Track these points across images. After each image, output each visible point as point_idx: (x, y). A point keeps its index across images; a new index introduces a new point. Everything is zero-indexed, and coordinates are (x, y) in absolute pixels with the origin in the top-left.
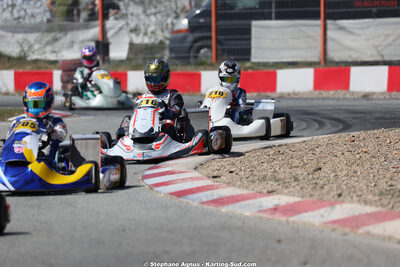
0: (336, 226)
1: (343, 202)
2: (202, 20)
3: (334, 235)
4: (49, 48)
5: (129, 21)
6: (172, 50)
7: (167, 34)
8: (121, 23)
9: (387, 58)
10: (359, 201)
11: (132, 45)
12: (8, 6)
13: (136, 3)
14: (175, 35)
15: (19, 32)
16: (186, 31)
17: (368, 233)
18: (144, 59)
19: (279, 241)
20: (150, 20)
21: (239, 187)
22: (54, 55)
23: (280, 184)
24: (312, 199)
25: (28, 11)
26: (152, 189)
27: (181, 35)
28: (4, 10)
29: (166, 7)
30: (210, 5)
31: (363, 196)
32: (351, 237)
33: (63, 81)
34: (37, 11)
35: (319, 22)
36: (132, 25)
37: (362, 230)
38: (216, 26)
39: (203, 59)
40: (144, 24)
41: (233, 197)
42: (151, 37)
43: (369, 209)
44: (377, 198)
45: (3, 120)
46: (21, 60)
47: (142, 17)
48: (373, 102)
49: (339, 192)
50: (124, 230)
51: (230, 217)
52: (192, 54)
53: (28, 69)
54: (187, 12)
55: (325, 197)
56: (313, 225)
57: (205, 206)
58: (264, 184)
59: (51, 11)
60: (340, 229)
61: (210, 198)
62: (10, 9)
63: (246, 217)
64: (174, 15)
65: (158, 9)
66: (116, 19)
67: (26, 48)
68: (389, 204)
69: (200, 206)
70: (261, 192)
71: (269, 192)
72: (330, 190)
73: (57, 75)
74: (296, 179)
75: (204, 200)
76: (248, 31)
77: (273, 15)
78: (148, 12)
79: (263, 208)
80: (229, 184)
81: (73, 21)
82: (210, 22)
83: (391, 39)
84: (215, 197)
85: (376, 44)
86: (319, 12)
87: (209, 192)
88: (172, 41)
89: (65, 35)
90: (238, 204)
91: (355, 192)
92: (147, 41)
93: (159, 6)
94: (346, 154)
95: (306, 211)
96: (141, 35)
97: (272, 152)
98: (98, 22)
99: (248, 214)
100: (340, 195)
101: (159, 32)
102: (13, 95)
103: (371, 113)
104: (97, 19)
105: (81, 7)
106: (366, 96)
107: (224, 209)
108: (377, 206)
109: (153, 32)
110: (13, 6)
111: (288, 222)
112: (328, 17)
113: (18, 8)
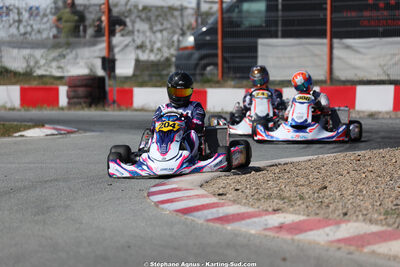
0: (342, 245)
1: (349, 221)
2: (208, 38)
3: (339, 254)
4: (54, 64)
5: (136, 38)
6: (177, 67)
7: (173, 51)
8: (127, 40)
9: (392, 78)
10: (364, 220)
11: (138, 61)
12: (14, 21)
13: (142, 20)
14: (181, 52)
15: (26, 48)
16: (193, 48)
17: (373, 252)
18: (150, 76)
19: (284, 259)
20: (156, 38)
21: (245, 204)
22: (60, 70)
23: (284, 202)
24: (317, 218)
25: (35, 27)
26: (157, 206)
27: (186, 52)
28: (10, 26)
29: (172, 24)
30: (216, 23)
31: (369, 215)
32: (357, 256)
33: (68, 97)
34: (43, 27)
35: (326, 41)
36: (139, 42)
37: (367, 250)
38: (222, 44)
39: (209, 77)
40: (150, 41)
41: (238, 214)
42: (157, 54)
43: (375, 228)
44: (382, 217)
45: (9, 136)
46: (28, 75)
47: (148, 34)
48: (379, 121)
49: (345, 211)
50: (129, 247)
51: (236, 235)
52: (198, 72)
53: (34, 84)
54: (193, 29)
55: (331, 216)
56: (318, 244)
57: (211, 224)
58: (269, 202)
59: (57, 27)
60: (345, 248)
61: (216, 216)
62: (16, 24)
63: (251, 235)
64: (180, 32)
65: (164, 26)
66: (123, 35)
67: (32, 64)
68: (394, 223)
69: (205, 223)
70: (267, 210)
71: (274, 210)
72: (336, 209)
73: (63, 91)
74: (302, 198)
75: (210, 217)
76: (254, 49)
77: (280, 34)
78: (155, 29)
79: (269, 226)
80: (234, 202)
81: (78, 36)
82: (217, 40)
83: (397, 58)
84: (221, 215)
85: (382, 63)
86: (325, 31)
87: (214, 210)
88: (178, 58)
90: (243, 222)
91: (360, 211)
92: (153, 57)
93: (165, 23)
94: (352, 173)
95: (311, 230)
96: (147, 51)
97: (277, 170)
98: (105, 38)
99: (253, 232)
100: (345, 214)
101: (165, 50)
102: (19, 110)
103: (377, 132)
104: (103, 35)
105: (87, 23)
106: (372, 115)
107: (229, 227)
108: (383, 225)
109: (159, 50)
110: (20, 21)
111: (293, 240)
112: (334, 35)
113: (24, 23)
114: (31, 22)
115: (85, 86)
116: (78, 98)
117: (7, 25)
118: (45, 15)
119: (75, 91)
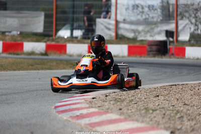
4: (149, 35)
12: (140, 12)
22: (151, 37)
34: (155, 15)
46: (134, 39)
53: (137, 44)
89: (158, 27)
98: (175, 21)
110: (143, 12)
113: (145, 13)
114: (149, 13)
115: (157, 45)
116: (153, 51)
117: (136, 14)
118: (156, 9)
119: (151, 48)
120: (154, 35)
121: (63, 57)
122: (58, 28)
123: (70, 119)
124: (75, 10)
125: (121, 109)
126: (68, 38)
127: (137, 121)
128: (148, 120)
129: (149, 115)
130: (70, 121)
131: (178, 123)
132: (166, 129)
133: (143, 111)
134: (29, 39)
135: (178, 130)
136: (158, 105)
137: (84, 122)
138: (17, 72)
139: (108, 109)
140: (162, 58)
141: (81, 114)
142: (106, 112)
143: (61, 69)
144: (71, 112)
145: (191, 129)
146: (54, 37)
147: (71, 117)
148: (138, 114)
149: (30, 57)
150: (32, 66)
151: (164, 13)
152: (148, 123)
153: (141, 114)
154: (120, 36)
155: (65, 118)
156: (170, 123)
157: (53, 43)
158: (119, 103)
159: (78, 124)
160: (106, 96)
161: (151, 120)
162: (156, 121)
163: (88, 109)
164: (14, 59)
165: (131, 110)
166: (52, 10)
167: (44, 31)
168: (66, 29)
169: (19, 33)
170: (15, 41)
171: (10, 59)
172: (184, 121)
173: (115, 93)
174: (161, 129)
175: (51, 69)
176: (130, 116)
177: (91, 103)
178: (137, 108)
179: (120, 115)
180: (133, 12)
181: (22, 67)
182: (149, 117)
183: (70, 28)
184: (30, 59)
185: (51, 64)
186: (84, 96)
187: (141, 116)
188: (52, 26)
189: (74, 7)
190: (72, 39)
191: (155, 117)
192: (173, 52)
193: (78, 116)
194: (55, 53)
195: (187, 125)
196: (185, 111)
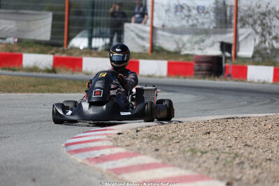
4: (197, 46)
12: (186, 16)
22: (200, 51)
28: (183, 19)
34: (205, 20)
46: (177, 53)
53: (181, 60)
67: (180, 46)
89: (209, 37)
98: (233, 29)
110: (189, 16)
113: (193, 18)
114: (197, 17)
115: (207, 62)
116: (203, 71)
117: (180, 19)
118: (207, 12)
119: (199, 66)
120: (205, 48)
121: (77, 75)
122: (71, 34)
123: (87, 162)
124: (95, 10)
125: (157, 150)
126: (84, 49)
127: (180, 166)
128: (195, 165)
129: (197, 159)
130: (86, 165)
131: (237, 170)
132: (221, 179)
133: (189, 154)
134: (31, 49)
135: (237, 180)
136: (210, 145)
137: (105, 166)
138: (13, 95)
139: (139, 149)
140: (215, 80)
141: (102, 155)
142: (137, 153)
143: (75, 92)
144: (88, 152)
145: (255, 179)
146: (65, 48)
147: (88, 159)
148: (181, 158)
149: (31, 74)
150: (34, 87)
151: (219, 18)
152: (195, 171)
153: (185, 157)
154: (157, 48)
155: (80, 161)
156: (226, 171)
157: (64, 56)
158: (154, 141)
159: (98, 169)
160: (137, 131)
161: (200, 166)
162: (206, 168)
163: (112, 149)
164: (10, 77)
165: (171, 151)
166: (64, 10)
167: (51, 38)
168: (82, 36)
169: (16, 40)
170: (11, 51)
171: (4, 76)
172: (244, 169)
173: (149, 127)
174: (213, 178)
175: (61, 92)
176: (169, 160)
177: (116, 141)
178: (179, 149)
179: (156, 158)
180: (176, 15)
181: (21, 88)
182: (197, 162)
183: (87, 35)
184: (32, 76)
185: (61, 85)
186: (106, 130)
187: (186, 160)
188: (63, 32)
189: (93, 6)
190: (91, 51)
191: (204, 162)
192: (230, 72)
193: (97, 158)
194: (67, 70)
195: (249, 174)
196: (246, 154)
